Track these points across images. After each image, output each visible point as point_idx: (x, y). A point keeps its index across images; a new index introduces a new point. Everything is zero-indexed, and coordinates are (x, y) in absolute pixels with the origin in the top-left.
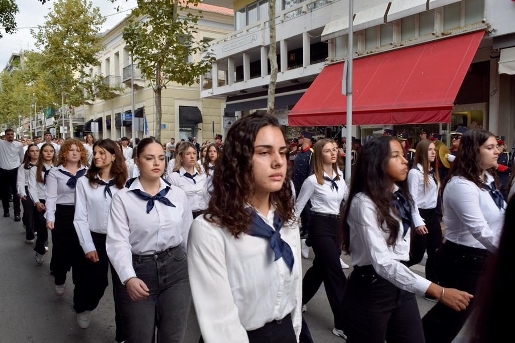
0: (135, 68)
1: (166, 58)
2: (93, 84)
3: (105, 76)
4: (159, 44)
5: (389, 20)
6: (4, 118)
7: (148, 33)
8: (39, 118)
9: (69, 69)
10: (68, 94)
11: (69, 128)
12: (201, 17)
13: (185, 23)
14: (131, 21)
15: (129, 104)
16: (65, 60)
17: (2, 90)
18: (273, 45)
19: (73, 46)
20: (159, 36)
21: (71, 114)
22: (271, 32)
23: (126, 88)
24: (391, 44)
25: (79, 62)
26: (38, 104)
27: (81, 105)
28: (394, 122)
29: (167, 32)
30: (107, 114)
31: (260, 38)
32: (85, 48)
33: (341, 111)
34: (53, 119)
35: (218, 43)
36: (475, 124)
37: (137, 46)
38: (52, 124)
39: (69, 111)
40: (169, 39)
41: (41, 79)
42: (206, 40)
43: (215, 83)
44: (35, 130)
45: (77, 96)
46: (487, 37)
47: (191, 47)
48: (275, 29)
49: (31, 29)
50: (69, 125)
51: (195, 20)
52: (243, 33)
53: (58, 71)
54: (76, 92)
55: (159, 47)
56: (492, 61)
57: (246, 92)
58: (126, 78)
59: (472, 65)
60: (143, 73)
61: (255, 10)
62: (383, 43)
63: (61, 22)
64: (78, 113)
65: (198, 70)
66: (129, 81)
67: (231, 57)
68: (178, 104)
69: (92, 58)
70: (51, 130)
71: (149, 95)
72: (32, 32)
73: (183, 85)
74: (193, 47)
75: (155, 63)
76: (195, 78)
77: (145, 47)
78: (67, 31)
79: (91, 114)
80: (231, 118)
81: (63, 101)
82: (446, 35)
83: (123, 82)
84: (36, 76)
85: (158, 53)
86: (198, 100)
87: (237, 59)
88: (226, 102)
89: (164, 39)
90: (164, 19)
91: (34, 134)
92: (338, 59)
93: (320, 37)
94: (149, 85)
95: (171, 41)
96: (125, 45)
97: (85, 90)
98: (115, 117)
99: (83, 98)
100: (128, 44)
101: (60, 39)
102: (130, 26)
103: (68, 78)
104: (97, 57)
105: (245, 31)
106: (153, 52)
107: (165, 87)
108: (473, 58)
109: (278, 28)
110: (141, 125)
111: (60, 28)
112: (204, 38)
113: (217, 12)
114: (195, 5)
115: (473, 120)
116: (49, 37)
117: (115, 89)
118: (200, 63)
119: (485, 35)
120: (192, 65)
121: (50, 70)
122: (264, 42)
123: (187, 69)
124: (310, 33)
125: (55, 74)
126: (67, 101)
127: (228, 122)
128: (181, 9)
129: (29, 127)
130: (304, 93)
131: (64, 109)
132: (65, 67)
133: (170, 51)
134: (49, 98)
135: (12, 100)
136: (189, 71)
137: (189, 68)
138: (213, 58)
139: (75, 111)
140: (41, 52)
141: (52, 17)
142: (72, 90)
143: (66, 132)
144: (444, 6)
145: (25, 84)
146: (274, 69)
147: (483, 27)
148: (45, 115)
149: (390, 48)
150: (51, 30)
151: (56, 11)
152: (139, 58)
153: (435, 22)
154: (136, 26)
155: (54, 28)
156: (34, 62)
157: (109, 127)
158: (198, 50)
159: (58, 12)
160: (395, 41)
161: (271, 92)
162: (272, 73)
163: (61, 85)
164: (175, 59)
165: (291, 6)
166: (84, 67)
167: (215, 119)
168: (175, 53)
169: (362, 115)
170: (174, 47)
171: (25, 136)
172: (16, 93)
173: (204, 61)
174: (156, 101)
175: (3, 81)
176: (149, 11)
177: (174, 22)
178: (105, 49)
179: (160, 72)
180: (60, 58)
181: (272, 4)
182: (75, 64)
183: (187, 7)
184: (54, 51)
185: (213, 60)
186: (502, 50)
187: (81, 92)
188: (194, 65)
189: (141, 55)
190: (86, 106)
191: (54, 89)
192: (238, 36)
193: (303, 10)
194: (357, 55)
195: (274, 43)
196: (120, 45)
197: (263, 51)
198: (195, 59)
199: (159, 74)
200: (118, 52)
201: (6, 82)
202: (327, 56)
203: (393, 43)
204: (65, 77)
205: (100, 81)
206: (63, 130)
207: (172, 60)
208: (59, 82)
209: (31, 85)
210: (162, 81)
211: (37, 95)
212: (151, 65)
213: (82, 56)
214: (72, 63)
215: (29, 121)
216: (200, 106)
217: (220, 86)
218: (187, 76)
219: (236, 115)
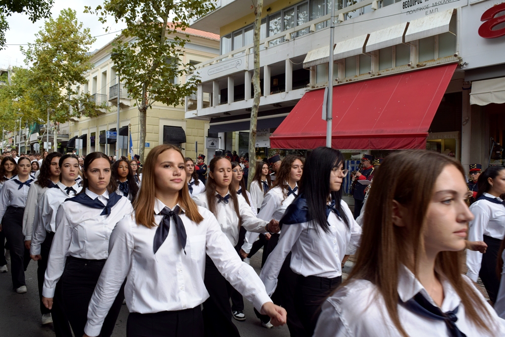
0: (122, 87)
1: (153, 79)
2: (79, 102)
3: (91, 94)
4: (146, 65)
5: (367, 50)
7: (136, 54)
8: (23, 133)
9: (56, 87)
10: (54, 110)
11: (53, 144)
12: (188, 41)
13: (173, 46)
14: (120, 42)
15: (114, 122)
16: (53, 77)
18: (257, 70)
19: (62, 64)
20: (147, 58)
21: (56, 130)
22: (255, 57)
23: (112, 106)
24: (370, 73)
25: (67, 80)
26: (24, 119)
27: (66, 122)
28: (372, 147)
29: (155, 54)
30: (92, 131)
31: (245, 63)
32: (73, 66)
33: (321, 135)
34: (37, 134)
35: (204, 66)
36: (448, 151)
37: (125, 66)
38: (36, 139)
39: (54, 127)
40: (157, 60)
41: (27, 95)
42: (192, 63)
43: (199, 104)
44: (18, 144)
45: (62, 112)
46: (459, 70)
47: (177, 69)
48: (259, 55)
49: (21, 46)
50: (53, 141)
51: (182, 44)
52: (228, 58)
53: (45, 88)
54: (62, 109)
55: (146, 68)
56: (464, 92)
57: (230, 114)
58: (112, 97)
59: (445, 95)
60: (129, 93)
61: (240, 36)
62: (362, 72)
63: (51, 40)
64: (63, 129)
65: (184, 92)
66: (115, 100)
67: (216, 80)
68: (163, 123)
69: (79, 76)
70: (35, 146)
71: (134, 114)
72: (21, 50)
73: (168, 105)
74: (179, 70)
76: (180, 99)
77: (132, 68)
78: (57, 50)
79: (76, 130)
80: (214, 139)
81: (48, 117)
82: (421, 66)
83: (109, 101)
84: (23, 91)
85: (145, 74)
86: (183, 120)
87: (221, 82)
88: (210, 123)
89: (151, 60)
90: (152, 42)
91: (17, 148)
92: (319, 86)
93: (302, 64)
94: (135, 105)
95: (158, 63)
96: (113, 64)
97: (71, 107)
98: (99, 135)
99: (69, 115)
100: (116, 64)
101: (49, 57)
102: (118, 47)
103: (54, 95)
104: (84, 76)
105: (230, 56)
106: (140, 73)
107: (151, 107)
108: (446, 89)
109: (262, 55)
110: (125, 143)
111: (50, 46)
112: (190, 61)
113: (204, 36)
114: (182, 29)
115: (446, 148)
116: (38, 55)
117: (101, 107)
118: (186, 85)
119: (457, 68)
120: (178, 86)
121: (37, 86)
122: (248, 67)
123: (173, 90)
124: (292, 60)
125: (42, 90)
126: (52, 117)
127: (211, 142)
128: (170, 33)
129: (13, 142)
130: (286, 116)
131: (49, 125)
132: (53, 84)
133: (157, 72)
134: (34, 114)
136: (175, 93)
137: (175, 89)
138: (198, 81)
139: (60, 127)
140: (29, 69)
141: (43, 35)
142: (58, 107)
143: (50, 148)
144: (419, 40)
145: (11, 99)
146: (257, 93)
147: (456, 60)
148: (29, 130)
149: (369, 77)
150: (41, 48)
151: (46, 30)
152: (126, 78)
153: (411, 54)
154: (125, 47)
155: (44, 46)
156: (22, 78)
157: (93, 144)
158: (184, 73)
159: (48, 31)
160: (374, 70)
161: (253, 115)
162: (255, 97)
163: (47, 102)
164: (161, 80)
165: (275, 34)
166: (71, 85)
167: (198, 139)
168: (162, 75)
169: (342, 140)
170: (161, 69)
173: (190, 83)
174: (141, 120)
176: (138, 33)
177: (162, 45)
178: (92, 68)
179: (146, 92)
180: (47, 75)
181: (257, 32)
182: (62, 81)
183: (175, 31)
184: (42, 68)
185: (198, 83)
186: (473, 82)
187: (67, 108)
188: (180, 87)
189: (129, 75)
190: (71, 122)
191: (40, 105)
192: (223, 60)
193: (286, 38)
194: (337, 82)
195: (258, 69)
196: (108, 64)
197: (247, 75)
198: (181, 80)
199: (145, 94)
200: (106, 71)
202: (309, 82)
203: (371, 72)
204: (51, 94)
205: (86, 99)
206: (47, 146)
207: (158, 81)
208: (46, 99)
209: (17, 100)
210: (147, 101)
211: (23, 111)
212: (137, 85)
213: (70, 74)
214: (59, 80)
215: (13, 135)
216: (184, 126)
217: (205, 108)
218: (172, 97)
219: (219, 136)
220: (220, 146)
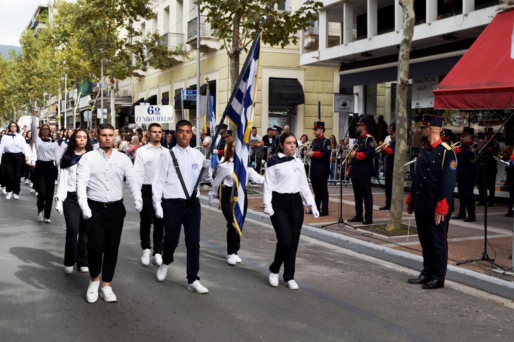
0: (203, 19)
1: (248, 6)
2: (145, 46)
3: (161, 34)
6: (25, 97)
8: (70, 97)
9: (112, 25)
10: (110, 61)
11: (109, 111)
16: (107, 12)
17: (23, 57)
21: (113, 91)
23: (191, 51)
25: (127, 15)
26: (70, 76)
27: (127, 77)
30: (164, 90)
34: (89, 97)
38: (87, 104)
39: (110, 87)
41: (74, 41)
43: (322, 42)
44: (64, 113)
45: (121, 64)
50: (109, 106)
53: (98, 29)
54: (121, 59)
57: (371, 55)
58: (191, 36)
64: (123, 89)
65: (296, 23)
66: (195, 41)
67: (349, 1)
68: (268, 74)
69: (145, 6)
70: (85, 114)
71: (223, 60)
73: (272, 45)
75: (232, 13)
76: (291, 35)
79: (141, 90)
80: (347, 96)
81: (102, 72)
83: (188, 43)
84: (69, 35)
86: (299, 68)
87: (357, 4)
88: (340, 70)
91: (62, 119)
94: (222, 47)
97: (134, 55)
98: (174, 95)
99: (130, 68)
103: (110, 38)
104: (151, 7)
117: (175, 53)
118: (298, 13)
120: (287, 15)
121: (86, 27)
123: (279, 22)
125: (93, 32)
126: (108, 71)
127: (342, 102)
129: (57, 109)
131: (104, 83)
132: (108, 23)
134: (84, 67)
135: (35, 71)
136: (282, 25)
137: (283, 20)
138: (318, 4)
139: (120, 86)
142: (116, 55)
143: (105, 117)
145: (54, 47)
146: (409, 19)
148: (78, 92)
152: (208, 7)
156: (66, 16)
163: (101, 49)
164: (261, 6)
166: (132, 22)
167: (323, 98)
171: (51, 122)
172: (42, 60)
173: (305, 8)
174: (231, 71)
175: (25, 44)
179: (238, 27)
180: (100, 9)
182: (121, 17)
185: (319, 7)
187: (128, 57)
188: (290, 15)
190: (134, 78)
191: (91, 54)
199: (237, 30)
201: (30, 45)
204: (106, 37)
205: (154, 42)
206: (101, 114)
207: (257, 8)
208: (99, 44)
209: (61, 49)
210: (241, 41)
211: (69, 63)
212: (225, 16)
213: (131, 6)
214: (116, 16)
215: (57, 100)
216: (300, 76)
217: (332, 46)
218: (278, 32)
219: (355, 92)
220: (358, 108)
